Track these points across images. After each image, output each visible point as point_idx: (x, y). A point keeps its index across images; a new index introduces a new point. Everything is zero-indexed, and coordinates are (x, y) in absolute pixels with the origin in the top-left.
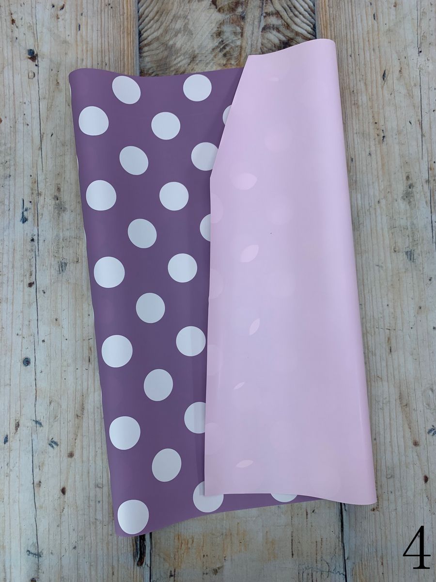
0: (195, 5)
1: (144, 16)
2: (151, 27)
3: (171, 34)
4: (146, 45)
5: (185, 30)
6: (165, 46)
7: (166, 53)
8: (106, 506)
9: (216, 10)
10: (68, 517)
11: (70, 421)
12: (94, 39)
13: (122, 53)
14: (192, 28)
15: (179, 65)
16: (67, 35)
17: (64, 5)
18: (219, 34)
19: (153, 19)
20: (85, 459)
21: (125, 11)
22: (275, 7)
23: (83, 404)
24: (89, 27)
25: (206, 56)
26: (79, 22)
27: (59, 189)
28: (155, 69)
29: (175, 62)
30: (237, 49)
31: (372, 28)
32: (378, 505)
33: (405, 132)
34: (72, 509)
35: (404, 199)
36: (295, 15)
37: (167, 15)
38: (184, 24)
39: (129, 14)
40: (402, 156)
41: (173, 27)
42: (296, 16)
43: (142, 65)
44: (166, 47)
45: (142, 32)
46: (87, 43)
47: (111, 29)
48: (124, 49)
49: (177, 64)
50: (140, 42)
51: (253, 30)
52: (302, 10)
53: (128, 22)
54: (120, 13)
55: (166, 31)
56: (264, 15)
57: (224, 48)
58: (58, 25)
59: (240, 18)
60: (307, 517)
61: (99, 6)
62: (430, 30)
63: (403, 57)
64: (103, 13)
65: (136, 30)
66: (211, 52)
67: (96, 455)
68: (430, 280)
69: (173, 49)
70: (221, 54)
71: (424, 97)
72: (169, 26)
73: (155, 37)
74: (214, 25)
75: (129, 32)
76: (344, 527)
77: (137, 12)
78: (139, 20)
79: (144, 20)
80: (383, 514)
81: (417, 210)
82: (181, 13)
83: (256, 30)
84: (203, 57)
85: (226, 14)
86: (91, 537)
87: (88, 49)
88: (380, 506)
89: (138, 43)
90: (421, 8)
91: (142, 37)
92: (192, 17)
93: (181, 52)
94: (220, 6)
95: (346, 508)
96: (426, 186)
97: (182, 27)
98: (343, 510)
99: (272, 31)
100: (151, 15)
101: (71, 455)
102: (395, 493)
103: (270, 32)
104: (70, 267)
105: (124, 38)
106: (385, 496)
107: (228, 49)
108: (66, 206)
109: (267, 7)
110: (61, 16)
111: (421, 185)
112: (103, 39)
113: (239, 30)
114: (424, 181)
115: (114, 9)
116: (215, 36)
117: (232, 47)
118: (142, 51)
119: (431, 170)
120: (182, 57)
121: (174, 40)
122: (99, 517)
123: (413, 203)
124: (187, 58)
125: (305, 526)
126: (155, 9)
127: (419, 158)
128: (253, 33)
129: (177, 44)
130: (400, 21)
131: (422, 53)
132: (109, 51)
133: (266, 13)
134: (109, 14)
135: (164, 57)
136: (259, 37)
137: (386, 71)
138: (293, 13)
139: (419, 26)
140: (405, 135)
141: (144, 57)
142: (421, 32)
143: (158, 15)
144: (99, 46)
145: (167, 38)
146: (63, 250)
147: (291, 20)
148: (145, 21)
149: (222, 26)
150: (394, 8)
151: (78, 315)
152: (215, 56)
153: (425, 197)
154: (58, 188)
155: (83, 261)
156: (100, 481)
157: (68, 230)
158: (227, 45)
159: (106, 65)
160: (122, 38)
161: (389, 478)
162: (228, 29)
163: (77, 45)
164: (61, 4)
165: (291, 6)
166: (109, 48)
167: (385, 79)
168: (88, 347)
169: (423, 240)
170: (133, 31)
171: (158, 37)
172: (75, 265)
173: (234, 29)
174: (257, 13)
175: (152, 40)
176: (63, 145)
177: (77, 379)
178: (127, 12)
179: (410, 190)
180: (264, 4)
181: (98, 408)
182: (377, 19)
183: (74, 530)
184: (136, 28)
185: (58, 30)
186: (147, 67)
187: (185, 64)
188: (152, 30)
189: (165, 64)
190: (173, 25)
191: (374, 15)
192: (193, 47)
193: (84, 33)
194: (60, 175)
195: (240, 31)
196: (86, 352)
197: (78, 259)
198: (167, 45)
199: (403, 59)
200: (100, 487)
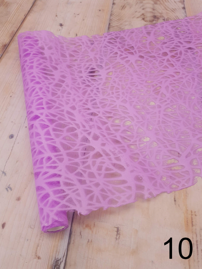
1: (112, 20)
3: (123, 25)
4: (112, 27)
6: (120, 28)
12: (89, 23)
16: (78, 21)
24: (88, 20)
37: (122, 20)
38: (129, 23)
47: (97, 21)
48: (101, 27)
53: (105, 20)
58: (75, 18)
61: (94, 16)
65: (108, 23)
73: (116, 25)
75: (105, 23)
77: (109, 18)
82: (128, 20)
85: (148, 22)
92: (133, 22)
101: (19, 199)
105: (102, 24)
200: (32, 228)
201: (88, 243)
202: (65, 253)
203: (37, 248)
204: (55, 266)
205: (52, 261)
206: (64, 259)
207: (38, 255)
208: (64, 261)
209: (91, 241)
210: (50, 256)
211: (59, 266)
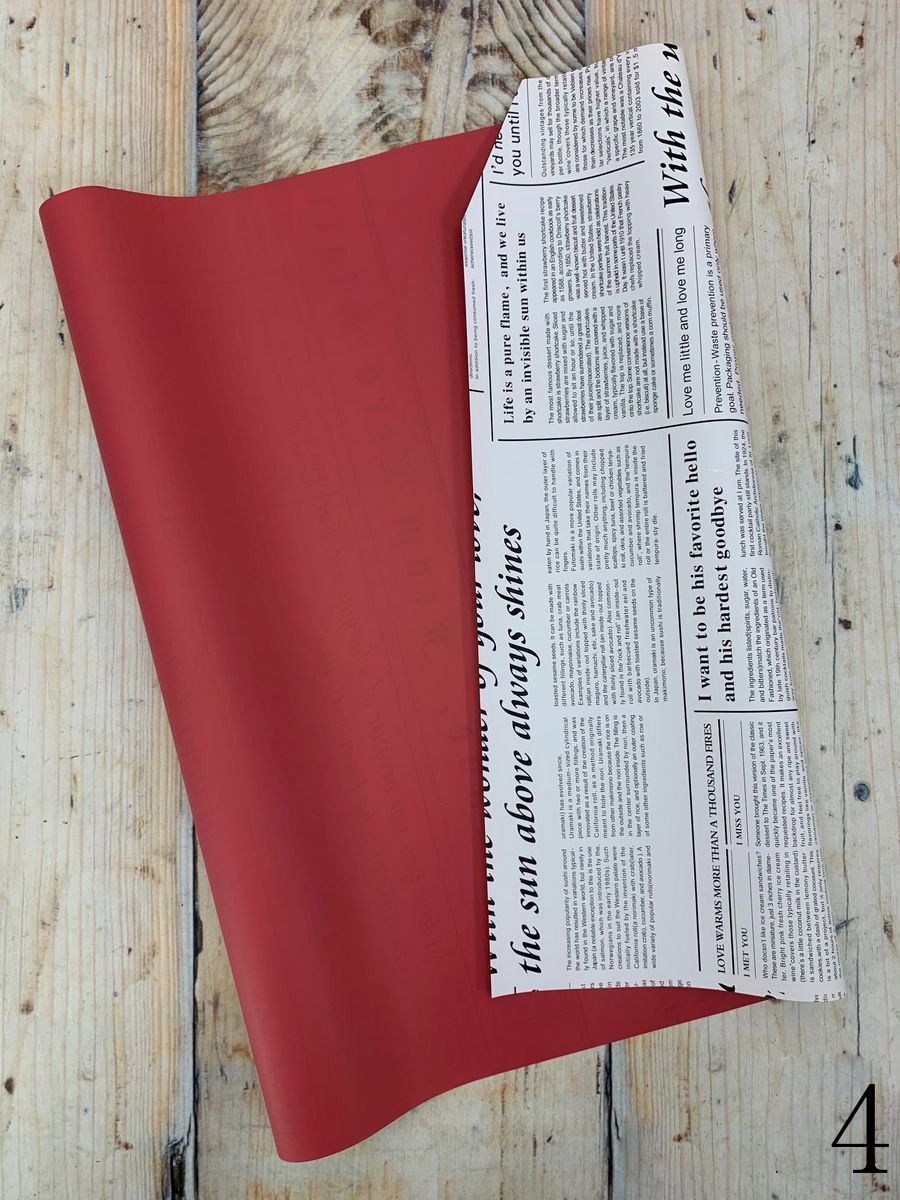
0: (323, 24)
1: (210, 47)
2: (224, 73)
3: (269, 88)
4: (213, 112)
5: (299, 81)
6: (255, 115)
7: (256, 131)
8: (101, 1120)
9: (369, 38)
10: (19, 1141)
11: (27, 934)
12: (98, 95)
13: (160, 128)
14: (315, 78)
15: (284, 158)
16: (40, 85)
17: (35, 19)
18: (374, 91)
19: (230, 54)
20: (57, 1016)
21: (170, 36)
22: (499, 34)
23: (56, 898)
24: (89, 69)
25: (343, 140)
26: (67, 57)
27: (14, 427)
28: (232, 167)
29: (275, 153)
30: (411, 125)
31: (710, 87)
32: (689, 1129)
33: (773, 318)
34: (27, 1124)
35: (767, 466)
36: (540, 53)
37: (261, 46)
38: (298, 67)
39: (177, 43)
40: (765, 371)
41: (274, 73)
42: (543, 55)
43: (204, 156)
44: (257, 119)
45: (205, 83)
46: (83, 104)
47: (136, 73)
48: (164, 119)
49: (280, 155)
50: (199, 106)
51: (449, 85)
52: (556, 43)
53: (175, 59)
54: (157, 39)
55: (258, 83)
56: (475, 51)
57: (384, 122)
58: (19, 63)
59: (422, 57)
60: (535, 1152)
61: (112, 24)
62: (836, 93)
63: (775, 153)
64: (120, 38)
65: (192, 78)
66: (356, 130)
67: (81, 1009)
68: (817, 643)
69: (273, 123)
70: (377, 136)
71: (818, 241)
72: (264, 70)
73: (232, 95)
74: (362, 71)
75: (176, 83)
76: (615, 1174)
77: (195, 36)
78: (199, 56)
79: (210, 57)
80: (700, 1149)
81: (795, 490)
82: (292, 42)
83: (455, 85)
84: (338, 143)
85: (391, 48)
86: (67, 1186)
87: (86, 117)
88: (694, 1131)
89: (195, 106)
90: (817, 44)
91: (206, 93)
92: (314, 52)
93: (288, 130)
94: (378, 30)
95: (620, 1134)
96: (815, 438)
97: (294, 73)
98: (614, 1137)
99: (490, 87)
100: (226, 46)
101: (27, 1008)
102: (726, 1103)
103: (485, 90)
104: (35, 599)
105: (164, 95)
106: (704, 1110)
107: (392, 125)
108: (29, 466)
109: (481, 34)
110: (29, 42)
111: (805, 435)
112: (119, 97)
113: (417, 83)
114: (811, 428)
115: (145, 30)
116: (365, 95)
117: (401, 123)
118: (203, 126)
119: (827, 400)
120: (291, 141)
121: (274, 101)
122: (86, 1142)
123: (786, 473)
124: (301, 142)
125: (531, 1171)
126: (236, 33)
127: (802, 375)
128: (448, 92)
129: (282, 110)
130: (771, 72)
131: (816, 143)
132: (131, 122)
133: (479, 48)
134: (134, 41)
135: (252, 139)
136: (462, 100)
137: (736, 184)
138: (538, 49)
139: (812, 85)
140: (773, 324)
141: (208, 139)
142: (815, 98)
143: (241, 46)
144: (110, 112)
145: (260, 96)
146: (21, 561)
147: (533, 64)
148: (211, 59)
149: (381, 75)
150: (759, 43)
151: (48, 701)
152: (363, 141)
153: (814, 462)
154: (13, 425)
155: (64, 585)
156: (88, 1065)
157: (31, 516)
158: (390, 116)
159: (124, 153)
160: (160, 96)
161: (716, 1071)
162: (393, 81)
163: (61, 109)
164: (29, 18)
165: (534, 33)
166: (131, 117)
167: (734, 200)
168: (69, 773)
169: (805, 555)
170: (186, 80)
171: (240, 94)
172: (45, 593)
173: (407, 82)
174: (459, 46)
175: (226, 102)
176: (25, 329)
177: (43, 843)
178: (174, 39)
179: (781, 445)
180: (475, 28)
181: (88, 907)
182: (721, 67)
183: (30, 1169)
184: (192, 73)
185: (20, 74)
186: (215, 161)
187: (298, 157)
188: (227, 79)
189: (256, 155)
190: (272, 70)
191: (714, 57)
192: (316, 119)
193: (77, 85)
194: (18, 396)
195: (421, 86)
196: (66, 783)
197: (52, 581)
198: (259, 113)
199: (773, 158)
200: (89, 1079)
201: (248, 1091)
202: (190, 1125)
203: (116, 1125)
204: (172, 1159)
205: (163, 1148)
206: (192, 1137)
207: (123, 1141)
208: (192, 1143)
209: (254, 1086)
210: (153, 1138)
211: (182, 1155)
